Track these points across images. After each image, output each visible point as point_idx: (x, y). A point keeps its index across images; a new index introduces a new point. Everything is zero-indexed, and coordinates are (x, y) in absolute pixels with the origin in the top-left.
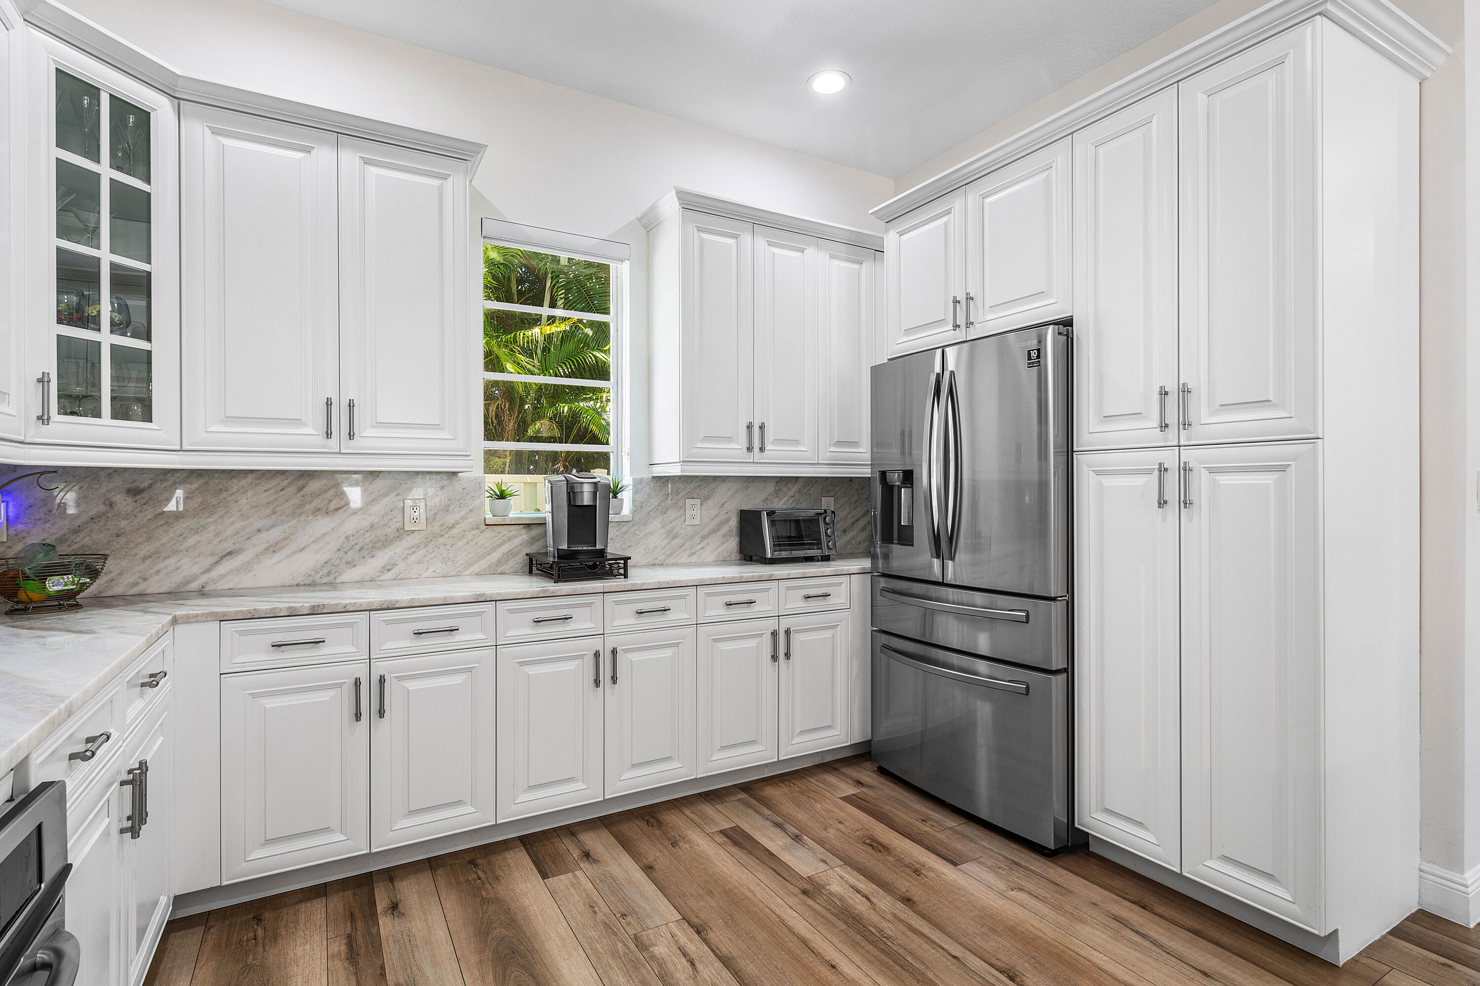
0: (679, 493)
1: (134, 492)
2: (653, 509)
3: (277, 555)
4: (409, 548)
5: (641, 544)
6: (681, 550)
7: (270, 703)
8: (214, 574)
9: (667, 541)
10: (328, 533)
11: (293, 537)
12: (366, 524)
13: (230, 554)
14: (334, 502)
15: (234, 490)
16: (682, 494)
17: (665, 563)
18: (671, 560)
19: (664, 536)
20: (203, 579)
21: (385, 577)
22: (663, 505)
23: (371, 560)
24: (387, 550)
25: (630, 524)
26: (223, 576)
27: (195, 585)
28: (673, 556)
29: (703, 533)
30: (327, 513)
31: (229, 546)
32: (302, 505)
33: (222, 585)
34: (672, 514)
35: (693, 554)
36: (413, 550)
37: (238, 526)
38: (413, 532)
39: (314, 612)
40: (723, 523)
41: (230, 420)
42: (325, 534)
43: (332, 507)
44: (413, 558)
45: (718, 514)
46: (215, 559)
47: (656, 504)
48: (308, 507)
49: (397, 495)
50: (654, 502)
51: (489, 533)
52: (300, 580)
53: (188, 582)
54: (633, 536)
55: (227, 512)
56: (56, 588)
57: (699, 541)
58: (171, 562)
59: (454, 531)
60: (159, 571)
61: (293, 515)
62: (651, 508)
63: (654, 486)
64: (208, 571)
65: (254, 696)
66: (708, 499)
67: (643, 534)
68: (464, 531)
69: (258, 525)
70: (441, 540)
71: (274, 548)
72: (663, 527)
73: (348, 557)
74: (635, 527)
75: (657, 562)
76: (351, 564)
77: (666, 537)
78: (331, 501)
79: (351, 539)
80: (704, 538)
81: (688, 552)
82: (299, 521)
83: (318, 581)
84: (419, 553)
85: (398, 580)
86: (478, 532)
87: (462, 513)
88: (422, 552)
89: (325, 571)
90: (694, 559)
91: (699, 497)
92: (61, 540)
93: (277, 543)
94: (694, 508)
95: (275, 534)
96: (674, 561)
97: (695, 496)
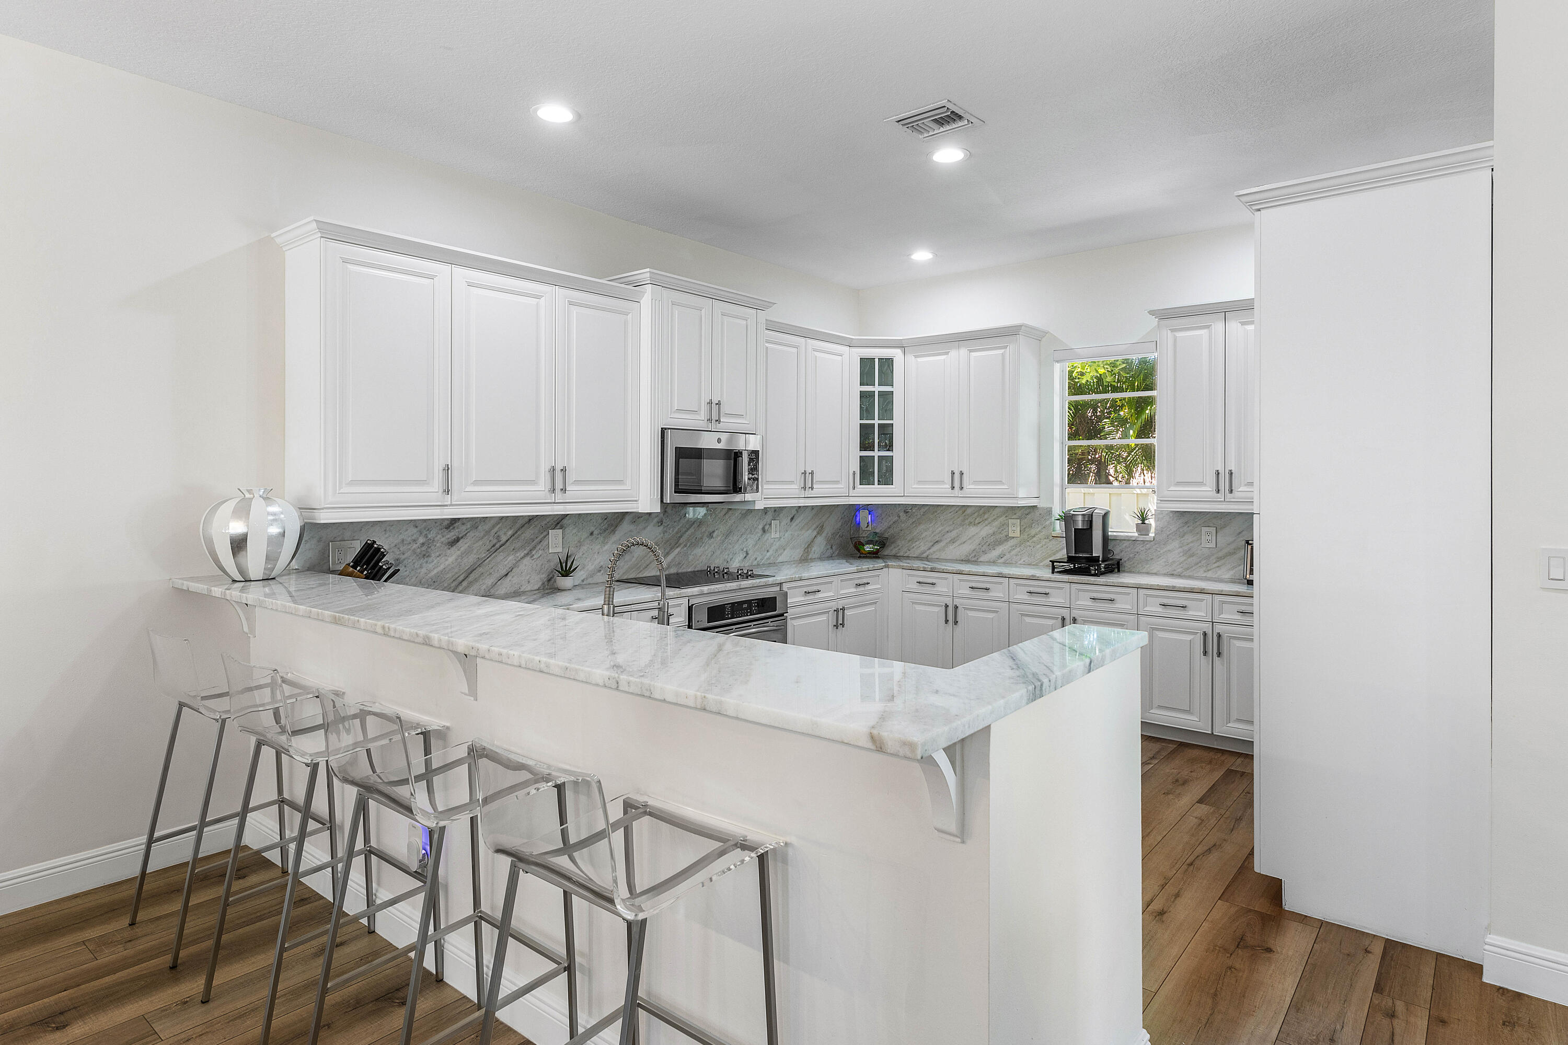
0: (1196, 522)
1: (906, 512)
2: (1172, 533)
3: (954, 544)
4: (1011, 547)
5: (1161, 558)
6: (1197, 566)
7: (918, 607)
8: (931, 551)
9: (1182, 559)
10: (975, 535)
11: (960, 536)
12: (991, 532)
13: (937, 542)
14: (977, 519)
15: (939, 512)
16: (1198, 523)
17: (1183, 574)
18: (1188, 573)
19: (1181, 554)
20: (927, 553)
21: (999, 561)
22: (1181, 530)
23: (993, 551)
24: (1001, 547)
25: (1152, 543)
26: (934, 552)
27: (925, 555)
28: (1190, 570)
29: (1220, 554)
30: (974, 525)
31: (937, 538)
32: (964, 520)
33: (934, 556)
34: (1189, 538)
35: (1208, 570)
36: (1013, 548)
37: (940, 529)
38: (1013, 537)
39: (932, 570)
40: (1239, 548)
41: (920, 482)
42: (973, 536)
43: (977, 522)
44: (1013, 552)
45: (1235, 540)
46: (932, 543)
47: (1175, 529)
48: (967, 522)
49: (1006, 517)
50: (1173, 528)
51: (1054, 542)
52: (963, 558)
53: (923, 554)
54: (1155, 552)
55: (936, 523)
56: (868, 549)
57: (1214, 561)
58: (917, 543)
59: (1034, 539)
60: (913, 547)
61: (961, 525)
62: (1171, 532)
63: (1173, 516)
64: (930, 549)
65: (913, 603)
66: (1224, 527)
67: (1162, 552)
68: (1040, 539)
69: (947, 529)
70: (1028, 544)
71: (953, 541)
72: (1181, 547)
73: (983, 549)
74: (1157, 545)
75: (1175, 573)
76: (984, 552)
77: (1183, 555)
78: (976, 519)
79: (985, 539)
80: (1219, 559)
81: (1204, 568)
82: (963, 528)
83: (971, 559)
84: (1016, 550)
85: (1006, 564)
86: (1048, 540)
87: (1040, 528)
88: (1018, 549)
89: (973, 555)
90: (1209, 574)
91: (1215, 526)
92: (885, 531)
93: (954, 538)
94: (1209, 534)
95: (954, 534)
96: (1191, 574)
97: (1211, 525)
